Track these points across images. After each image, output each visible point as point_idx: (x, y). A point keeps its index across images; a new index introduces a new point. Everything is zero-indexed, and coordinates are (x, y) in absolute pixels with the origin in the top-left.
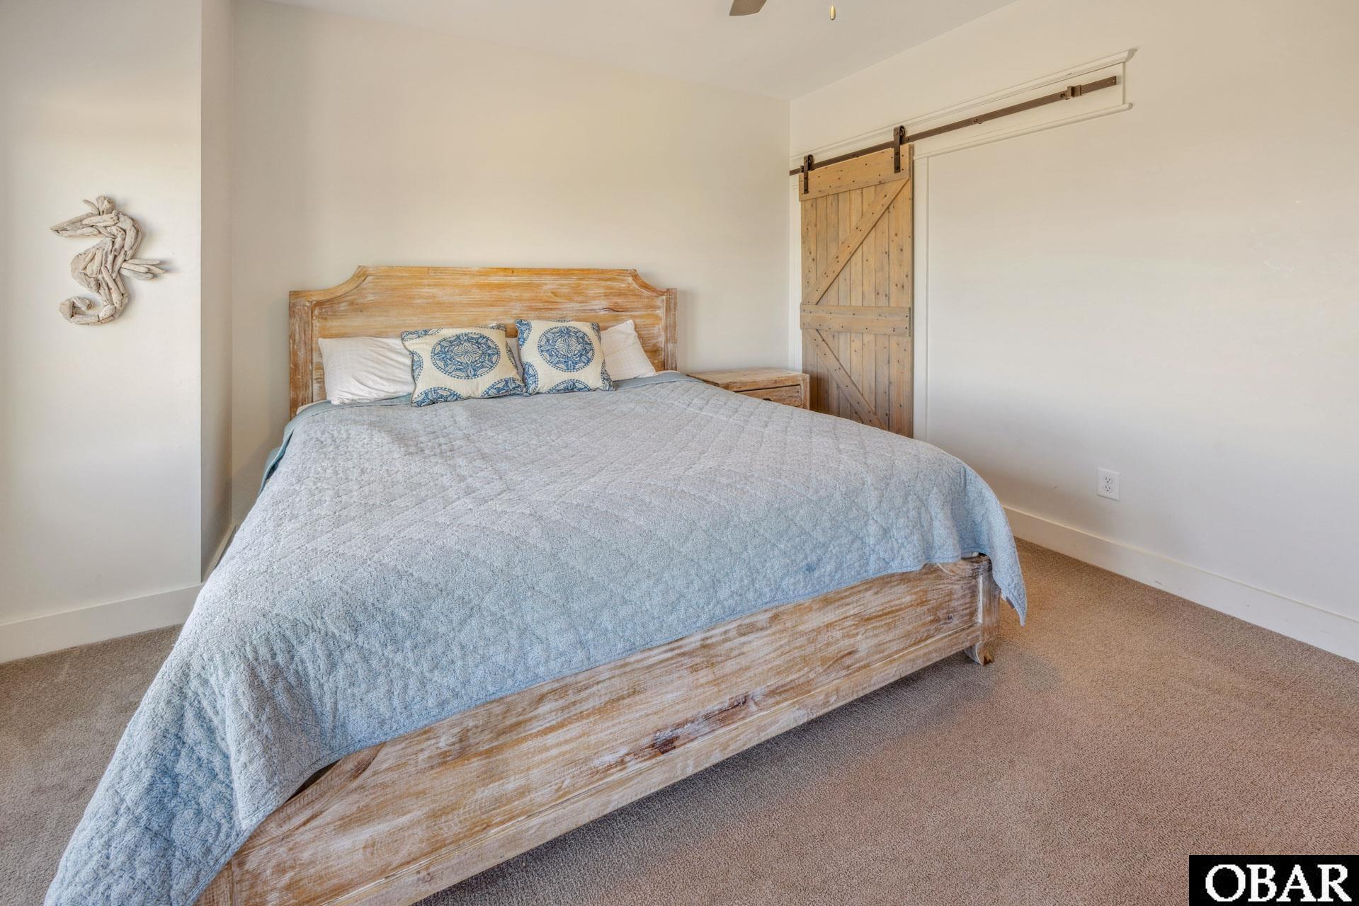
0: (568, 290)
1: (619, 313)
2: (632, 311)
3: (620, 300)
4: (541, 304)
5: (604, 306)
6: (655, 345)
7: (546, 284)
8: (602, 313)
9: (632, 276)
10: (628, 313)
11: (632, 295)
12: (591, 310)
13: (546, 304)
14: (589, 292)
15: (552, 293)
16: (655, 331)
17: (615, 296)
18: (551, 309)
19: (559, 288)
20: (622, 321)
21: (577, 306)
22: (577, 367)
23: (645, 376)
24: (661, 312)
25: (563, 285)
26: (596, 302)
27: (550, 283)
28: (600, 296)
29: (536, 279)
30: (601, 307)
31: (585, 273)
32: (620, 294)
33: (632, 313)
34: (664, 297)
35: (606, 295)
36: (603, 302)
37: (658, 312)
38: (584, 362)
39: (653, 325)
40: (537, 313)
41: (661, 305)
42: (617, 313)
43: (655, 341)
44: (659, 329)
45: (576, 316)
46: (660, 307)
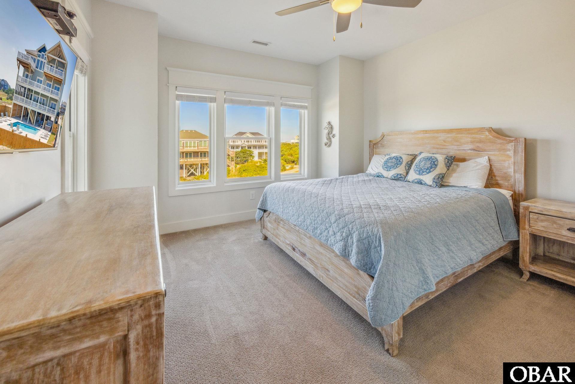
0: (450, 140)
1: (480, 152)
2: (489, 151)
3: (480, 145)
4: (438, 146)
5: (471, 148)
6: (506, 173)
7: (440, 137)
8: (469, 151)
9: (488, 131)
10: (486, 153)
11: (489, 142)
12: (463, 150)
13: (440, 146)
14: (462, 140)
15: (443, 141)
16: (506, 164)
17: (477, 142)
18: (442, 148)
19: (446, 139)
20: (481, 156)
21: (456, 147)
22: (423, 174)
23: (471, 187)
24: (511, 153)
25: (449, 137)
26: (466, 146)
27: (443, 136)
28: (468, 143)
29: (436, 135)
30: (468, 148)
31: (459, 131)
32: (480, 141)
33: (487, 153)
34: (513, 144)
35: (472, 142)
36: (470, 146)
37: (508, 153)
38: (427, 172)
39: (504, 161)
40: (436, 150)
41: (511, 149)
42: (478, 152)
43: (505, 171)
44: (509, 164)
45: (455, 152)
46: (510, 150)
